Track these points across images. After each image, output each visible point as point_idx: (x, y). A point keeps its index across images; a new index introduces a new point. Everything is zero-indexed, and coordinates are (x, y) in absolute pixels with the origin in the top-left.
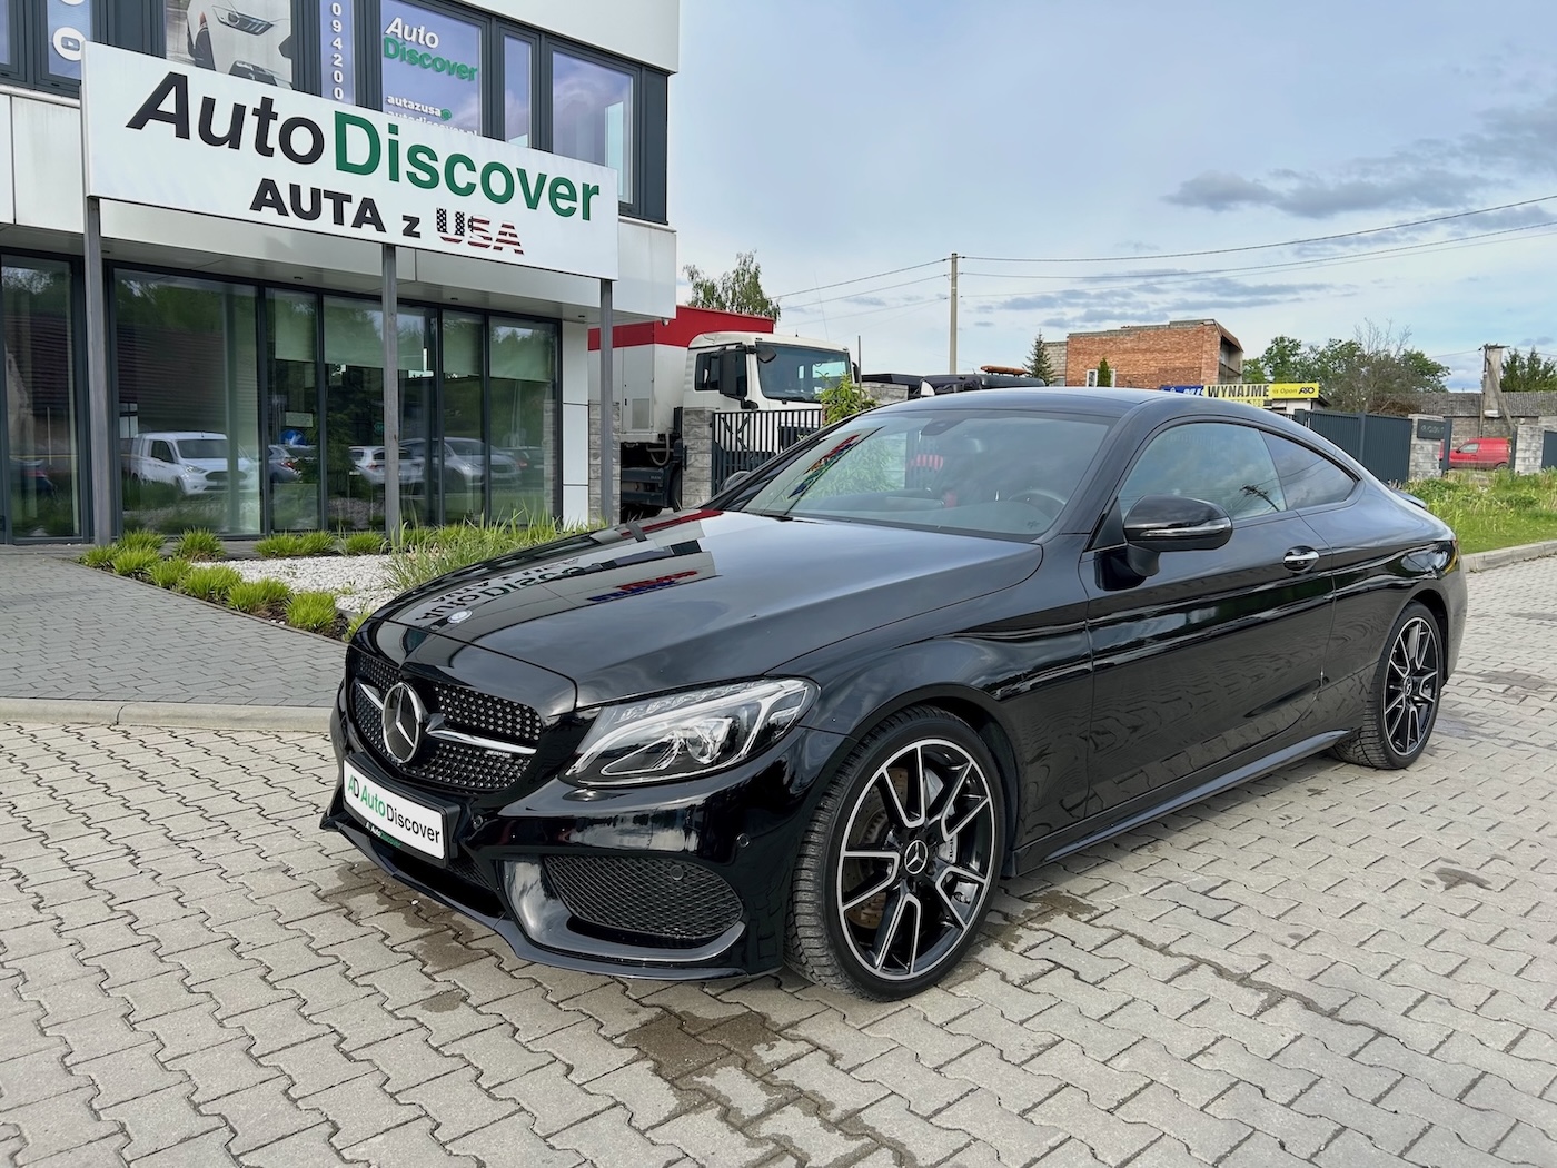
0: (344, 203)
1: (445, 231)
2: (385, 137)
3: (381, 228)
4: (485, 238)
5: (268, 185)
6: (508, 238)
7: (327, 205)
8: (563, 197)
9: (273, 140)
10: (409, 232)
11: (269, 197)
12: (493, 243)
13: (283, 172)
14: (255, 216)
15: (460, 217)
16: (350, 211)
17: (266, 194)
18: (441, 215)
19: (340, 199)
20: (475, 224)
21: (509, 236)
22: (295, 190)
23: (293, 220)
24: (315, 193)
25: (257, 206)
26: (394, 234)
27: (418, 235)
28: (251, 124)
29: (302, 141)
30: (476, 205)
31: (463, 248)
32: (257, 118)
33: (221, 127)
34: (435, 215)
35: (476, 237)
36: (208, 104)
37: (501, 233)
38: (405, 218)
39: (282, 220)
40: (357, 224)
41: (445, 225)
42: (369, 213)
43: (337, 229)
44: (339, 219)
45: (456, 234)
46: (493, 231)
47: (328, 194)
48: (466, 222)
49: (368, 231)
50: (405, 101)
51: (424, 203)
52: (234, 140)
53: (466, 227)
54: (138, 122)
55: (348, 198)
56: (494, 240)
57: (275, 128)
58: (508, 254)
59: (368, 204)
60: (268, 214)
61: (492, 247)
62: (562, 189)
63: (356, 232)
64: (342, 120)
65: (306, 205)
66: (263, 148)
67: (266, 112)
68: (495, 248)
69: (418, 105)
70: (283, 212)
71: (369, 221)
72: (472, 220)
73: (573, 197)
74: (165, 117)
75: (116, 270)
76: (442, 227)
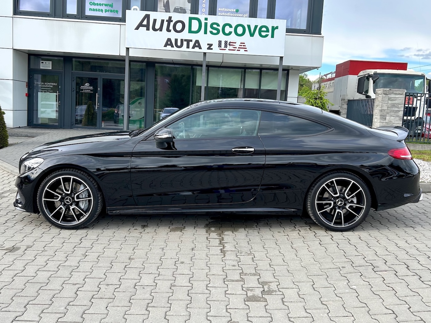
0: (190, 42)
1: (221, 47)
2: (203, 22)
3: (200, 48)
4: (234, 48)
5: (169, 40)
6: (242, 47)
7: (185, 43)
8: (264, 31)
9: (171, 28)
10: (209, 48)
11: (169, 43)
12: (237, 49)
13: (173, 35)
14: (165, 48)
15: (226, 42)
16: (191, 44)
17: (169, 42)
18: (220, 42)
19: (188, 41)
20: (231, 44)
21: (243, 46)
22: (176, 40)
23: (175, 48)
24: (182, 41)
25: (165, 46)
26: (204, 49)
27: (212, 49)
28: (166, 24)
29: (179, 27)
30: (232, 38)
31: (227, 51)
32: (167, 22)
33: (158, 26)
34: (218, 42)
35: (231, 48)
36: (155, 21)
37: (240, 46)
38: (208, 44)
39: (172, 49)
40: (193, 48)
41: (221, 45)
42: (197, 44)
43: (188, 50)
44: (188, 47)
45: (224, 47)
46: (237, 45)
47: (185, 40)
48: (228, 44)
49: (197, 49)
50: (224, 9)
51: (214, 40)
52: (161, 29)
53: (228, 45)
54: (137, 28)
55: (191, 41)
56: (237, 48)
57: (172, 24)
58: (242, 52)
59: (197, 42)
60: (169, 47)
61: (236, 50)
62: (264, 29)
63: (193, 50)
64: (191, 19)
65: (179, 44)
66: (168, 30)
67: (170, 20)
68: (237, 50)
69: (228, 9)
70: (172, 46)
71: (197, 47)
72: (230, 43)
73: (268, 31)
74: (144, 26)
75: (156, 64)
76: (220, 45)
